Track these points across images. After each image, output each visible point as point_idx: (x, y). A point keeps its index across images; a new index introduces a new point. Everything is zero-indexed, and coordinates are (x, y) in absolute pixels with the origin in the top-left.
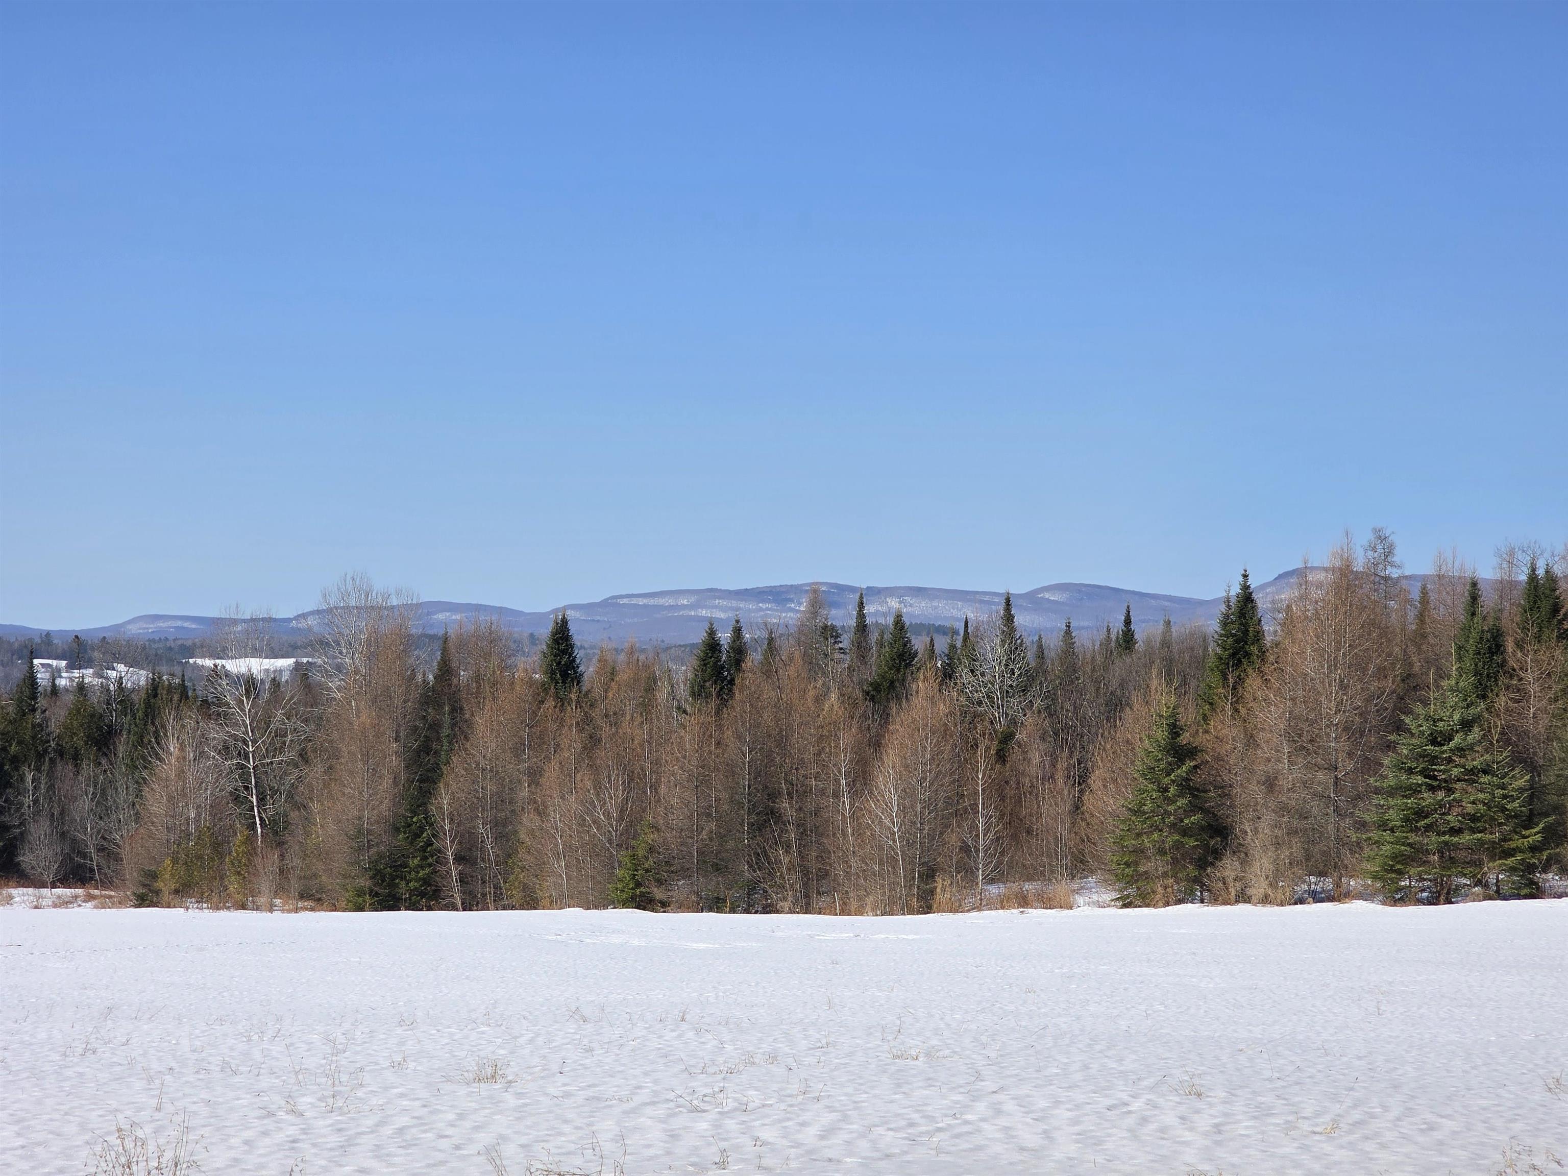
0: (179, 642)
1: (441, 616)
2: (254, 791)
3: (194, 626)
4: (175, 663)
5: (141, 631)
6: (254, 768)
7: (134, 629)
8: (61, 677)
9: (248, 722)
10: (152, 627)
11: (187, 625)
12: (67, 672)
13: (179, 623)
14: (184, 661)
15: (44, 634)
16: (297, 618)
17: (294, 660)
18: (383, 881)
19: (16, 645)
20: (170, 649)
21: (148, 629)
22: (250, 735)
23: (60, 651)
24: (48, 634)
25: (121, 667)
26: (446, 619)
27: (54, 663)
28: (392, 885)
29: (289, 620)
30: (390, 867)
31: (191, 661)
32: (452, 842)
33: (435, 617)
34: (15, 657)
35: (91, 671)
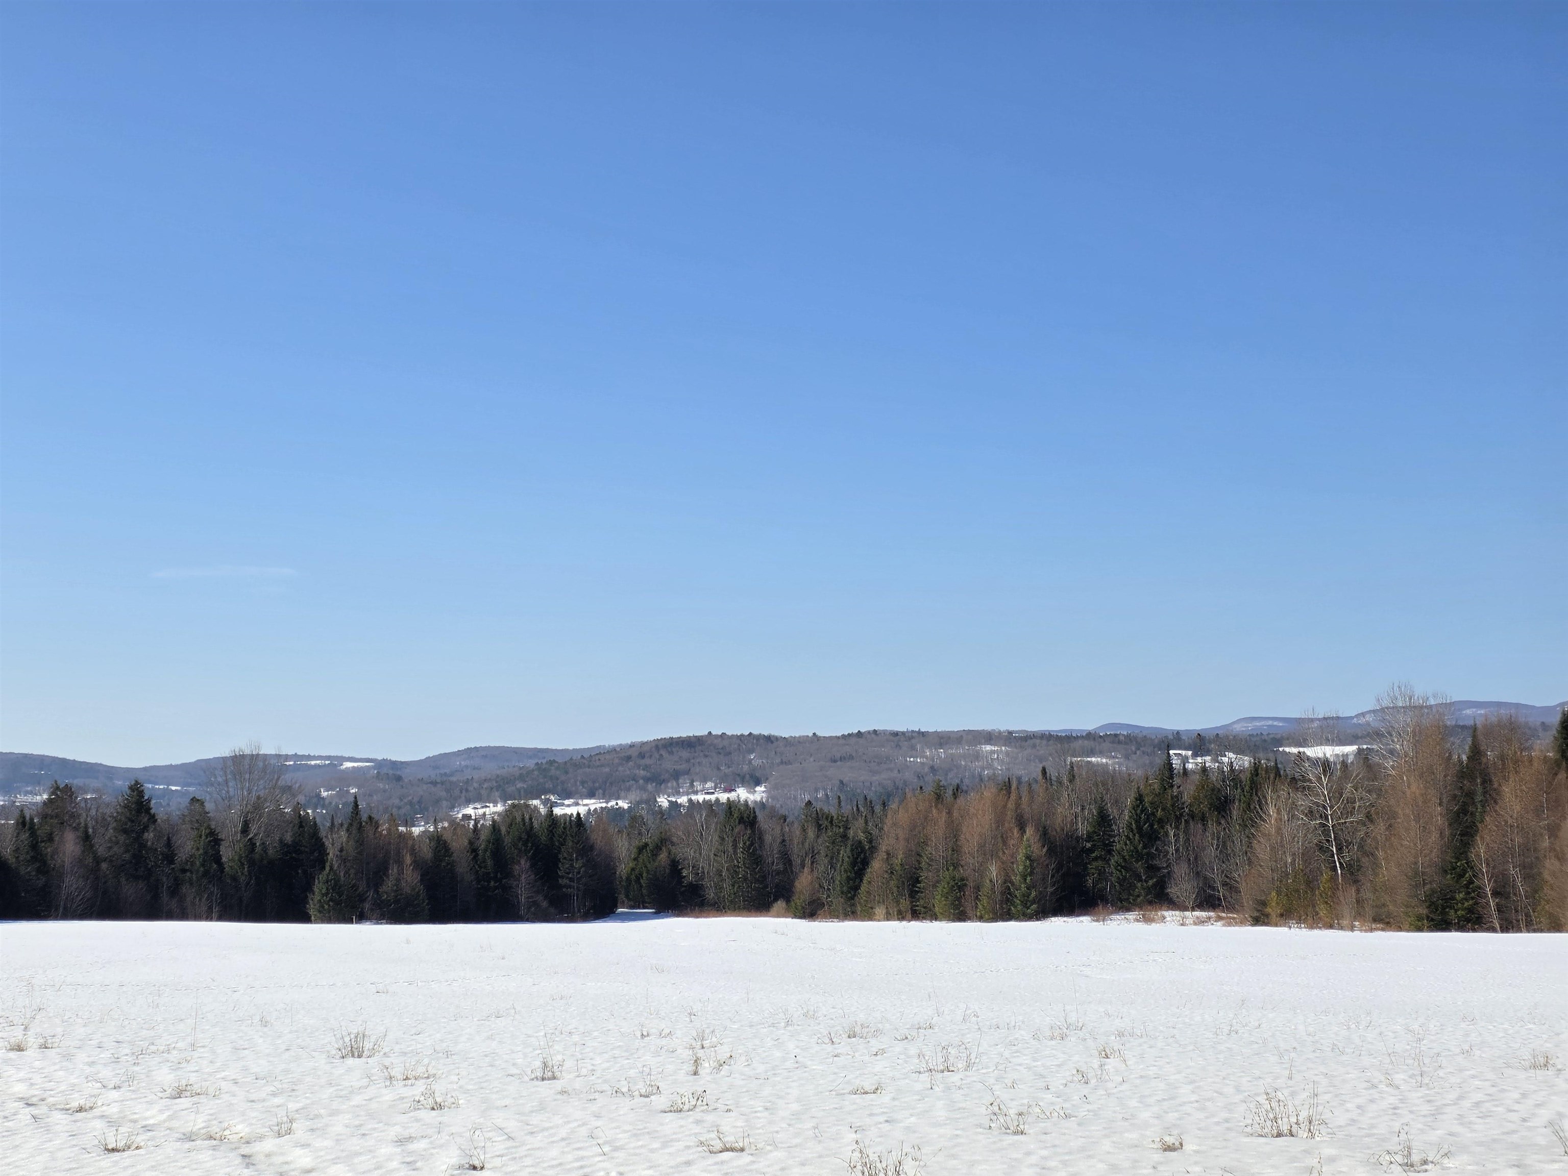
0: (1272, 736)
1: (1468, 712)
2: (1334, 843)
3: (1281, 725)
4: (1269, 750)
5: (1244, 729)
6: (1332, 826)
7: (1238, 728)
8: (1189, 762)
9: (1326, 793)
10: (1251, 726)
11: (1275, 723)
12: (1192, 759)
13: (1270, 723)
14: (1275, 749)
15: (1175, 733)
16: (1356, 716)
17: (1357, 747)
18: (1437, 910)
19: (1156, 741)
20: (1265, 741)
21: (1248, 727)
22: (1328, 802)
23: (1187, 744)
24: (1178, 733)
25: (1231, 755)
26: (1473, 713)
27: (1183, 753)
28: (1443, 913)
29: (1352, 718)
30: (1442, 900)
31: (1281, 749)
32: (1489, 881)
33: (1464, 712)
34: (1156, 749)
35: (1210, 757)
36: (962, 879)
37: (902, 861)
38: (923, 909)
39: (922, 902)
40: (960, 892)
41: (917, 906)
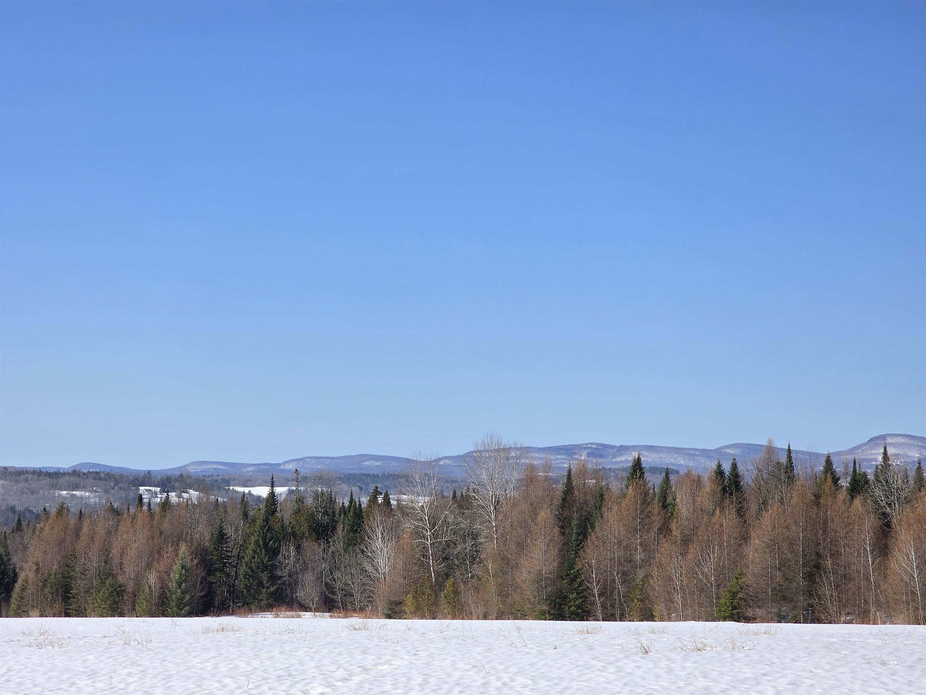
0: (221, 477)
1: (368, 463)
2: (431, 557)
3: (224, 468)
4: (222, 489)
5: (194, 471)
6: (431, 544)
7: (192, 469)
8: (157, 497)
9: (427, 519)
10: (200, 468)
11: (220, 467)
12: (160, 494)
13: (215, 466)
14: (227, 488)
15: (147, 472)
16: (284, 463)
17: (288, 488)
18: (555, 607)
19: (131, 478)
20: (216, 481)
21: (198, 469)
22: (428, 525)
23: (156, 482)
24: (149, 472)
25: (191, 491)
26: (371, 465)
27: (153, 489)
28: (560, 609)
29: (279, 465)
30: (559, 598)
31: (231, 488)
32: (597, 585)
33: (365, 463)
34: (131, 485)
35: (175, 493)
36: (120, 586)
37: (56, 571)
38: (74, 612)
39: (74, 606)
40: (118, 596)
41: (69, 609)
